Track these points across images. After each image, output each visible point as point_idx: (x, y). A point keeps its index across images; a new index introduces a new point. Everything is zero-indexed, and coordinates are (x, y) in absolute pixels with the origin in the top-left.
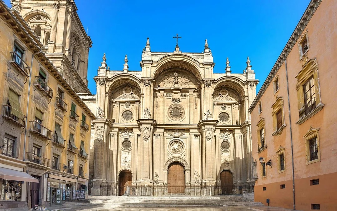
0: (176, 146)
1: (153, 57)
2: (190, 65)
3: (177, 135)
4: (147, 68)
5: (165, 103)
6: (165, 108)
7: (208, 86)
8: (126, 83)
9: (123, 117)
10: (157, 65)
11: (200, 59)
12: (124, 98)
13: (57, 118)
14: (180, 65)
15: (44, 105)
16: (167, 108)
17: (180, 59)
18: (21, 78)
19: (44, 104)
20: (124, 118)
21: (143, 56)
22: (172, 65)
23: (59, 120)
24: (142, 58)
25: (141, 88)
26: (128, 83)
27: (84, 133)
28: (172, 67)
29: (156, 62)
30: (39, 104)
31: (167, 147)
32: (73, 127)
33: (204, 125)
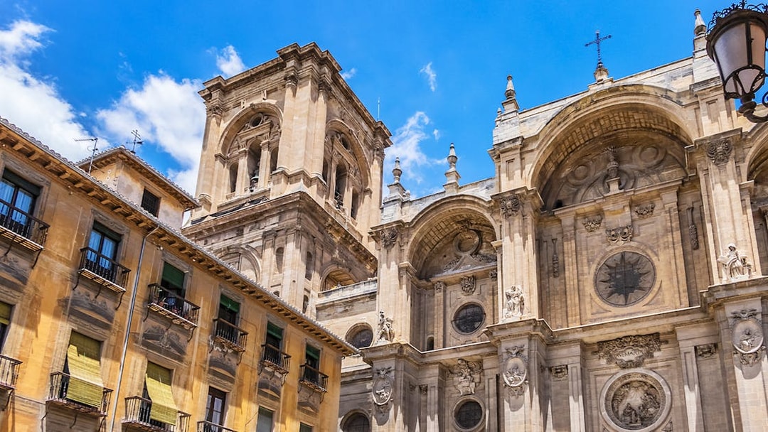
0: (635, 398)
1: (526, 123)
2: (646, 110)
3: (633, 357)
4: (508, 162)
5: (584, 253)
6: (586, 269)
7: (720, 160)
8: (459, 222)
9: (458, 327)
10: (540, 145)
11: (680, 79)
12: (456, 269)
13: (215, 373)
14: (617, 118)
15: (173, 350)
16: (589, 272)
17: (612, 102)
18: (107, 301)
19: (173, 345)
20: (460, 329)
21: (495, 133)
22: (593, 127)
23: (224, 377)
24: (494, 139)
25: (496, 227)
26: (465, 221)
27: (314, 399)
28: (596, 134)
29: (535, 138)
30: (159, 349)
31: (598, 408)
32: (273, 389)
33: (720, 306)
